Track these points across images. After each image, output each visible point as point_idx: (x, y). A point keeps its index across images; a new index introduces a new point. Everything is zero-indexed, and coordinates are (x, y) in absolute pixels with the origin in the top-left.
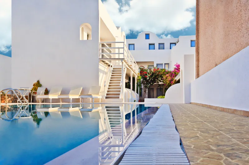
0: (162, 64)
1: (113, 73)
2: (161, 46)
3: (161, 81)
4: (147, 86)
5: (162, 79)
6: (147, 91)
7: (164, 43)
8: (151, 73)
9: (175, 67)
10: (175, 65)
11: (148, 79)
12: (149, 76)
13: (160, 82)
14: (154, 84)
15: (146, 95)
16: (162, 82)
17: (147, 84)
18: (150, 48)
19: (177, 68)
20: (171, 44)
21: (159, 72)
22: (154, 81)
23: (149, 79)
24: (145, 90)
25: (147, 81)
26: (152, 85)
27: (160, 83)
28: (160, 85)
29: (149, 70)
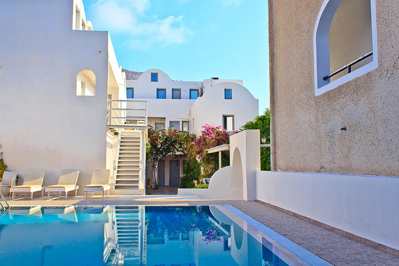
0: (179, 122)
1: (121, 146)
2: (176, 93)
3: (179, 149)
4: (157, 158)
5: (181, 147)
6: (157, 166)
7: (180, 89)
8: (165, 137)
9: (203, 129)
10: (203, 127)
11: (159, 146)
12: (161, 141)
13: (178, 151)
14: (167, 154)
15: (155, 172)
16: (180, 151)
17: (157, 154)
18: (159, 96)
19: (206, 131)
20: (190, 90)
21: (178, 136)
22: (168, 150)
23: (161, 148)
24: (154, 164)
25: (158, 150)
26: (165, 155)
27: (177, 153)
28: (177, 156)
29: (161, 132)
